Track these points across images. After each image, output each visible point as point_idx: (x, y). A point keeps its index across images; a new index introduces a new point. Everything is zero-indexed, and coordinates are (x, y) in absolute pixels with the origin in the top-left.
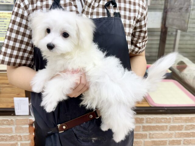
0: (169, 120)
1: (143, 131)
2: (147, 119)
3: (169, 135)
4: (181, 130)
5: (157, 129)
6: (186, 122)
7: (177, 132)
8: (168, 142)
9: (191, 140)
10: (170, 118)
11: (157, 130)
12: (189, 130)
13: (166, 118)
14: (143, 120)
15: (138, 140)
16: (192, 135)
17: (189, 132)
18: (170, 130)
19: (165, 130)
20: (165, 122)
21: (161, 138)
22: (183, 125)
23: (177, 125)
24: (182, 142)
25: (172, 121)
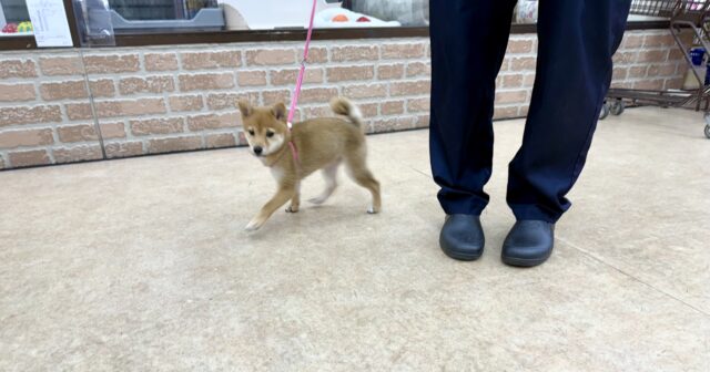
0: (375, 53)
1: (329, 81)
2: (332, 50)
3: (379, 90)
4: (399, 77)
5: (355, 75)
6: (407, 58)
7: (393, 81)
8: (379, 110)
9: (420, 100)
10: (375, 48)
11: (354, 79)
12: (414, 75)
13: (368, 48)
14: (326, 55)
15: (322, 105)
16: (421, 88)
17: (415, 80)
18: (379, 78)
19: (371, 78)
20: (367, 59)
21: (366, 98)
22: (402, 65)
23: (391, 63)
24: (405, 107)
25: (380, 54)
